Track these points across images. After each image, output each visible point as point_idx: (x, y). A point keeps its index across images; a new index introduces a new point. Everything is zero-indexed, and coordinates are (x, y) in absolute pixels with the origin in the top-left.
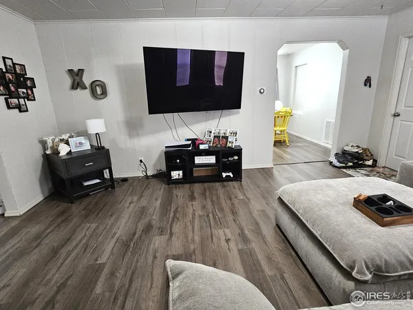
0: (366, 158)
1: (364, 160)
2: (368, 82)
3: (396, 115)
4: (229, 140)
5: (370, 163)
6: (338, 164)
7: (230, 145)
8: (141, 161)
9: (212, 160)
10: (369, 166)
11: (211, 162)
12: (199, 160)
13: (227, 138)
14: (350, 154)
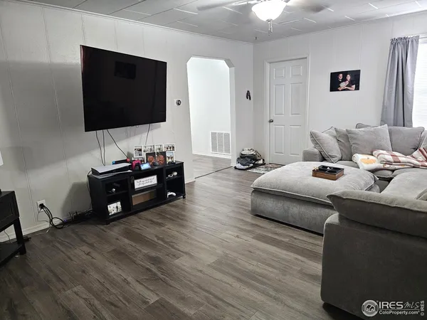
0: (258, 158)
1: (258, 160)
2: (248, 95)
3: (271, 121)
4: (167, 155)
5: (261, 162)
6: (243, 167)
7: (170, 160)
8: (42, 206)
9: (152, 180)
10: (262, 165)
11: (152, 183)
12: (139, 184)
13: (164, 154)
14: (249, 157)
